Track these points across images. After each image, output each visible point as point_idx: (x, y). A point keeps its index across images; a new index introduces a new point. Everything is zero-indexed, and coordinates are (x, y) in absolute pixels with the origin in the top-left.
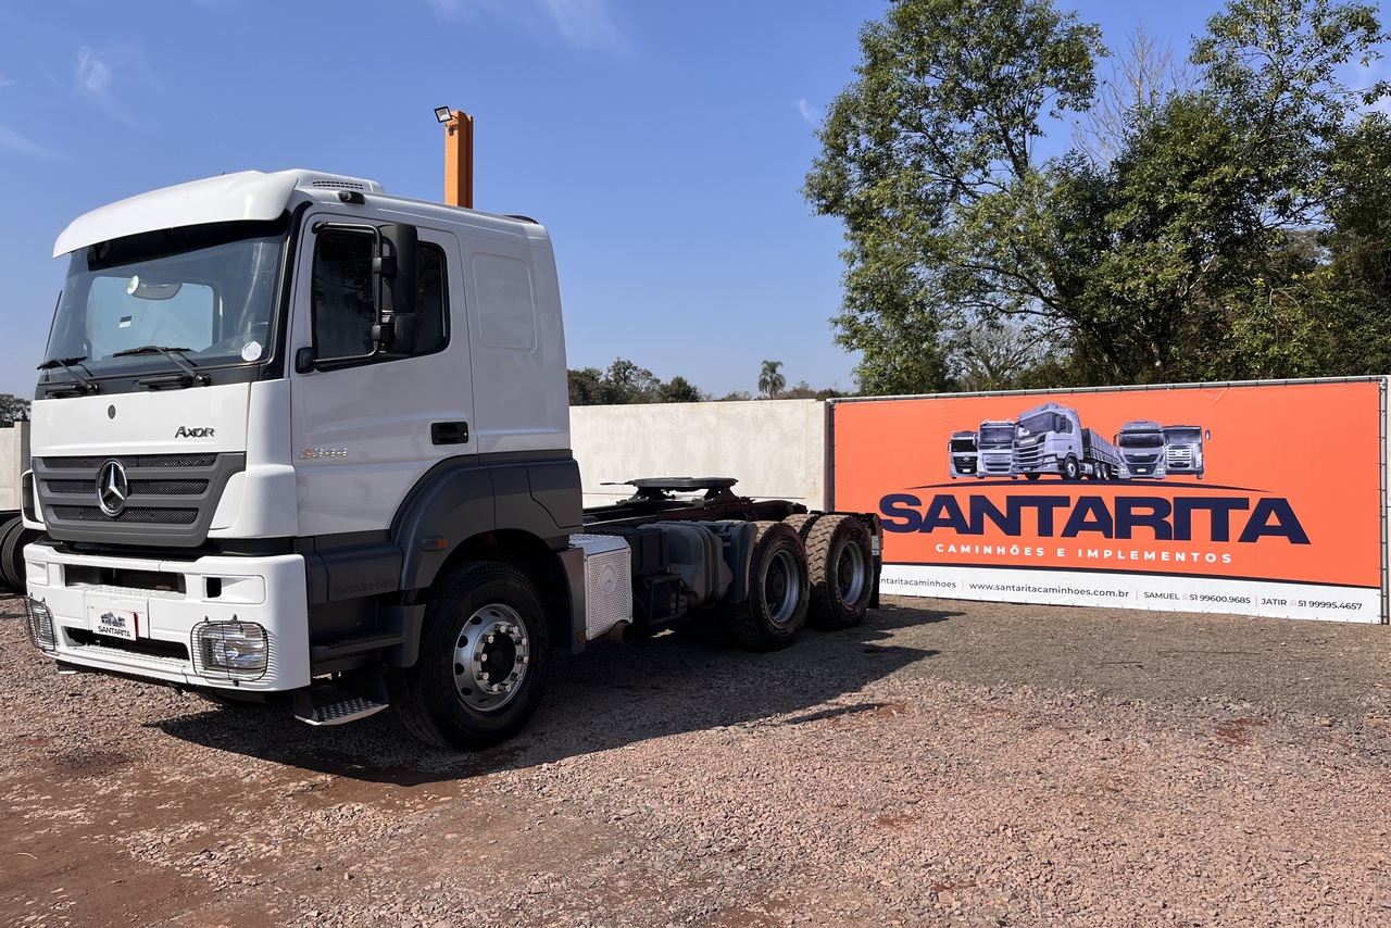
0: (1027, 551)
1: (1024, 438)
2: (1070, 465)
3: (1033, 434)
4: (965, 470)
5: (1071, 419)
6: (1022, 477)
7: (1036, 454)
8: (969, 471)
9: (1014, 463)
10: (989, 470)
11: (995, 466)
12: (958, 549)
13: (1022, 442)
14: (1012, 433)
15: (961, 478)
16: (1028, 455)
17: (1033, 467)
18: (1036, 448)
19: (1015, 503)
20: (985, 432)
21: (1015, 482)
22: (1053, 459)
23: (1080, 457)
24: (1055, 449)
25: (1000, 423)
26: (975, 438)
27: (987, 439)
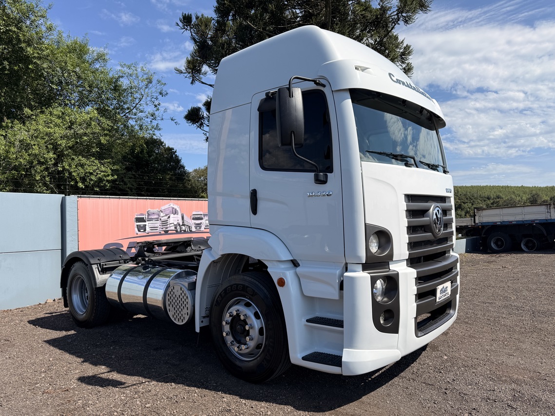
1: (163, 216)
2: (178, 227)
3: (166, 215)
4: (141, 230)
5: (178, 210)
6: (163, 232)
7: (167, 223)
8: (143, 230)
9: (160, 227)
10: (151, 230)
11: (153, 228)
13: (162, 218)
14: (159, 215)
15: (140, 234)
16: (165, 223)
17: (166, 228)
18: (167, 221)
20: (149, 215)
21: (160, 234)
22: (173, 225)
23: (181, 224)
24: (173, 221)
25: (155, 210)
26: (145, 217)
27: (150, 217)
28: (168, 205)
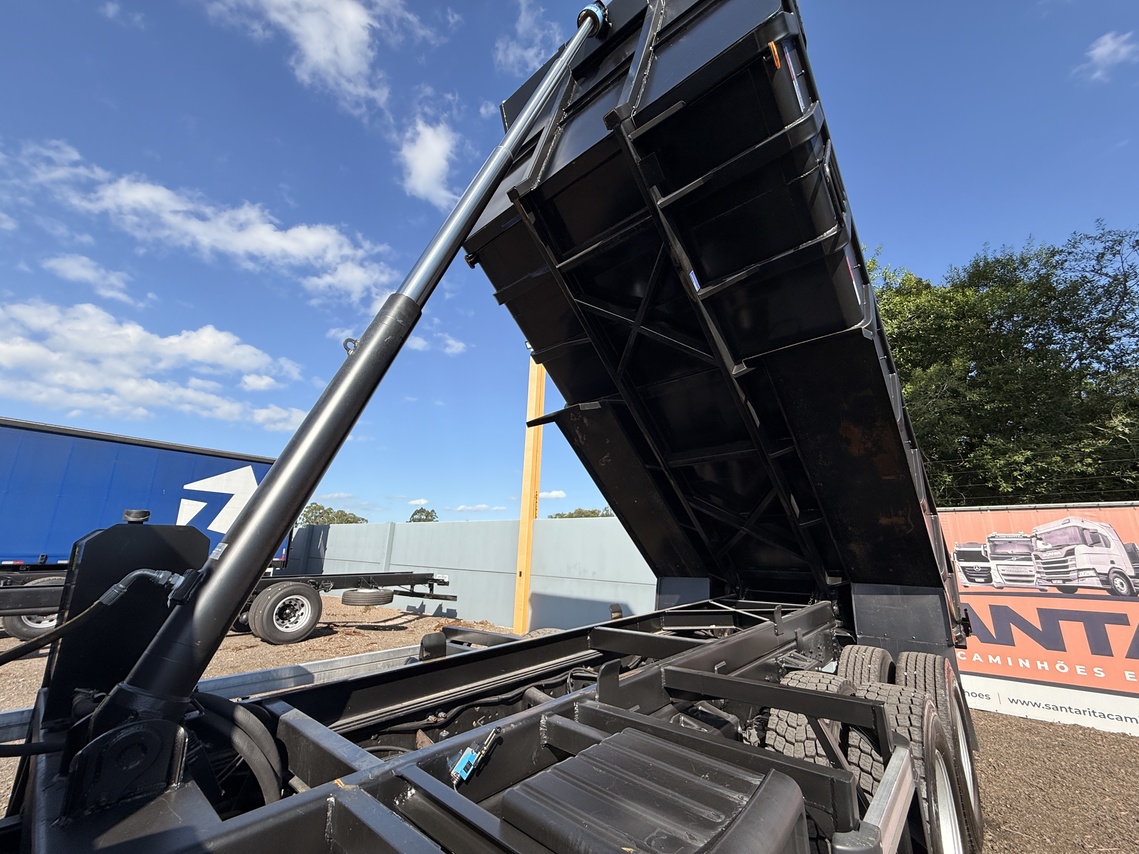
0: (1079, 670)
1: (1045, 551)
2: (1118, 581)
3: (1059, 547)
4: (977, 580)
5: (1106, 534)
7: (1067, 567)
8: (982, 580)
9: (1039, 575)
10: (1008, 581)
11: (1014, 577)
12: (984, 657)
13: (1044, 555)
14: (1031, 548)
16: (1056, 567)
17: (1070, 580)
18: (1065, 561)
19: (1050, 617)
20: (994, 546)
21: (1044, 594)
22: (1092, 573)
23: (1130, 572)
24: (1092, 564)
25: (1012, 536)
26: (986, 549)
27: (998, 551)
28: (1061, 521)
